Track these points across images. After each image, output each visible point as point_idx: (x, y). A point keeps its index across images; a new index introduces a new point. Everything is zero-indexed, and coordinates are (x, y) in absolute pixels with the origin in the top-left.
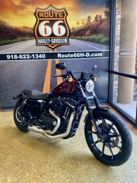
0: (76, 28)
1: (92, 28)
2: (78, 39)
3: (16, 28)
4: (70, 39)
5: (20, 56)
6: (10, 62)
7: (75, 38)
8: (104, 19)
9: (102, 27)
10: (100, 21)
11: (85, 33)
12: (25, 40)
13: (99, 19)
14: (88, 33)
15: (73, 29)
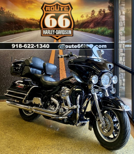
0: (80, 21)
1: (96, 21)
2: (82, 31)
3: (24, 19)
4: (74, 31)
5: (25, 46)
6: (14, 50)
7: (79, 30)
8: (107, 13)
9: (105, 20)
10: (103, 14)
11: (89, 25)
12: (31, 31)
13: (103, 13)
14: (91, 25)
15: (77, 21)
